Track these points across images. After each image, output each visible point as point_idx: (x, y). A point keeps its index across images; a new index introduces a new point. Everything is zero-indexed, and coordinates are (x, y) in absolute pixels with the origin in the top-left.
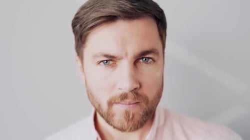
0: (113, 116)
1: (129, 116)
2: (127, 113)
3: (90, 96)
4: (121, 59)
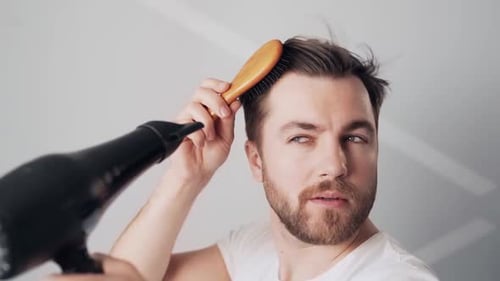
4: (323, 130)
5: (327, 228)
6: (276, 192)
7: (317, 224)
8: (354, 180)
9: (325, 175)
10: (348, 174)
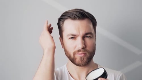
10: (86, 47)
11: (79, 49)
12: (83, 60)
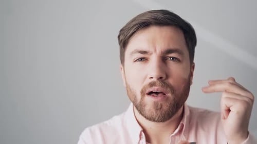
0: (145, 106)
1: (157, 106)
2: (156, 104)
3: (129, 90)
4: (151, 54)
5: (155, 112)
6: (130, 90)
7: (150, 110)
8: (171, 81)
9: (152, 78)
10: (167, 77)
11: (152, 80)
12: (161, 108)
